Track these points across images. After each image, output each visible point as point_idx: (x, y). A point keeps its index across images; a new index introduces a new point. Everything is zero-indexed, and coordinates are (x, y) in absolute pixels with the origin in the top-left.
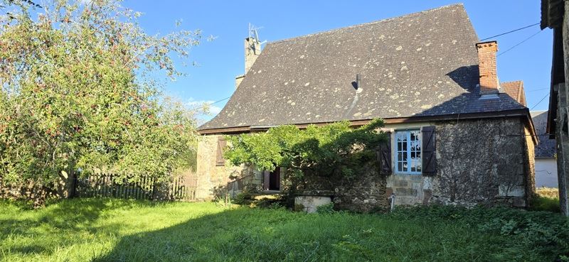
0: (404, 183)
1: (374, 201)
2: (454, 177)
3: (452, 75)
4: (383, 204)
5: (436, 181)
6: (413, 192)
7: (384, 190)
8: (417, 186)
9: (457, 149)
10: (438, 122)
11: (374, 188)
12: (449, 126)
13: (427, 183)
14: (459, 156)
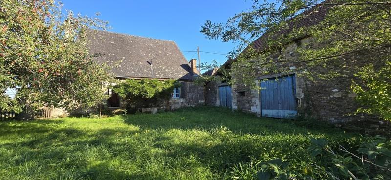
0: (175, 101)
1: (165, 107)
2: (189, 98)
3: (181, 66)
4: (168, 108)
5: (184, 99)
6: (178, 103)
7: (168, 103)
8: (179, 101)
9: (190, 90)
10: (185, 81)
11: (165, 103)
12: (188, 83)
13: (182, 100)
14: (190, 92)
